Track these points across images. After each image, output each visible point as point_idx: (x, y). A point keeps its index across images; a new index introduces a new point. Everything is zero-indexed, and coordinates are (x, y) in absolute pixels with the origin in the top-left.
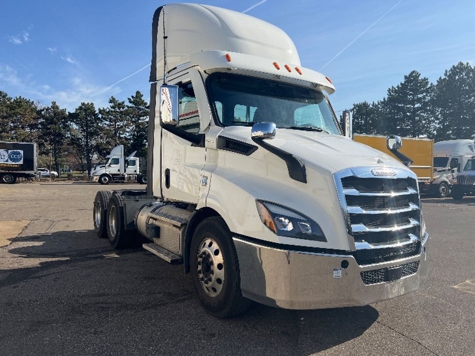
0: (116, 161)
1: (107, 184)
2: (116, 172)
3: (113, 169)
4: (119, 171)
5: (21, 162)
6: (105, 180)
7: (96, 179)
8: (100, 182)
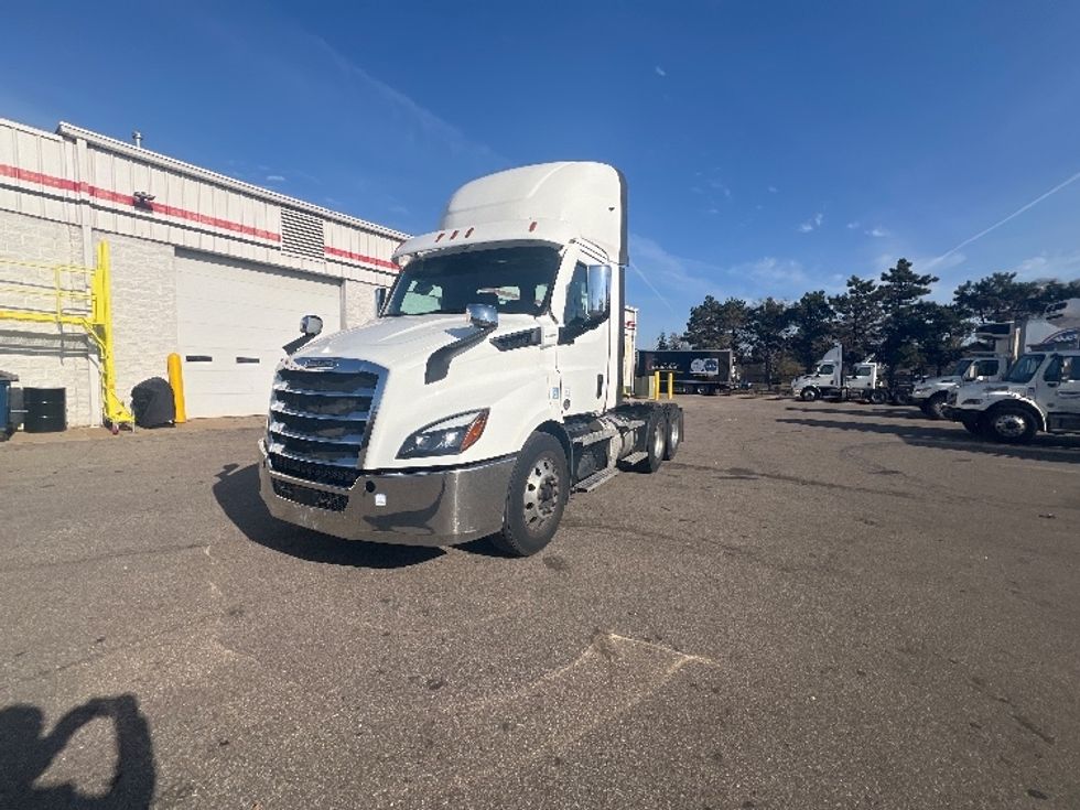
0: (828, 369)
1: (813, 400)
2: (828, 385)
3: (825, 380)
4: (832, 382)
5: (717, 372)
6: (810, 395)
7: (797, 393)
8: (803, 399)
